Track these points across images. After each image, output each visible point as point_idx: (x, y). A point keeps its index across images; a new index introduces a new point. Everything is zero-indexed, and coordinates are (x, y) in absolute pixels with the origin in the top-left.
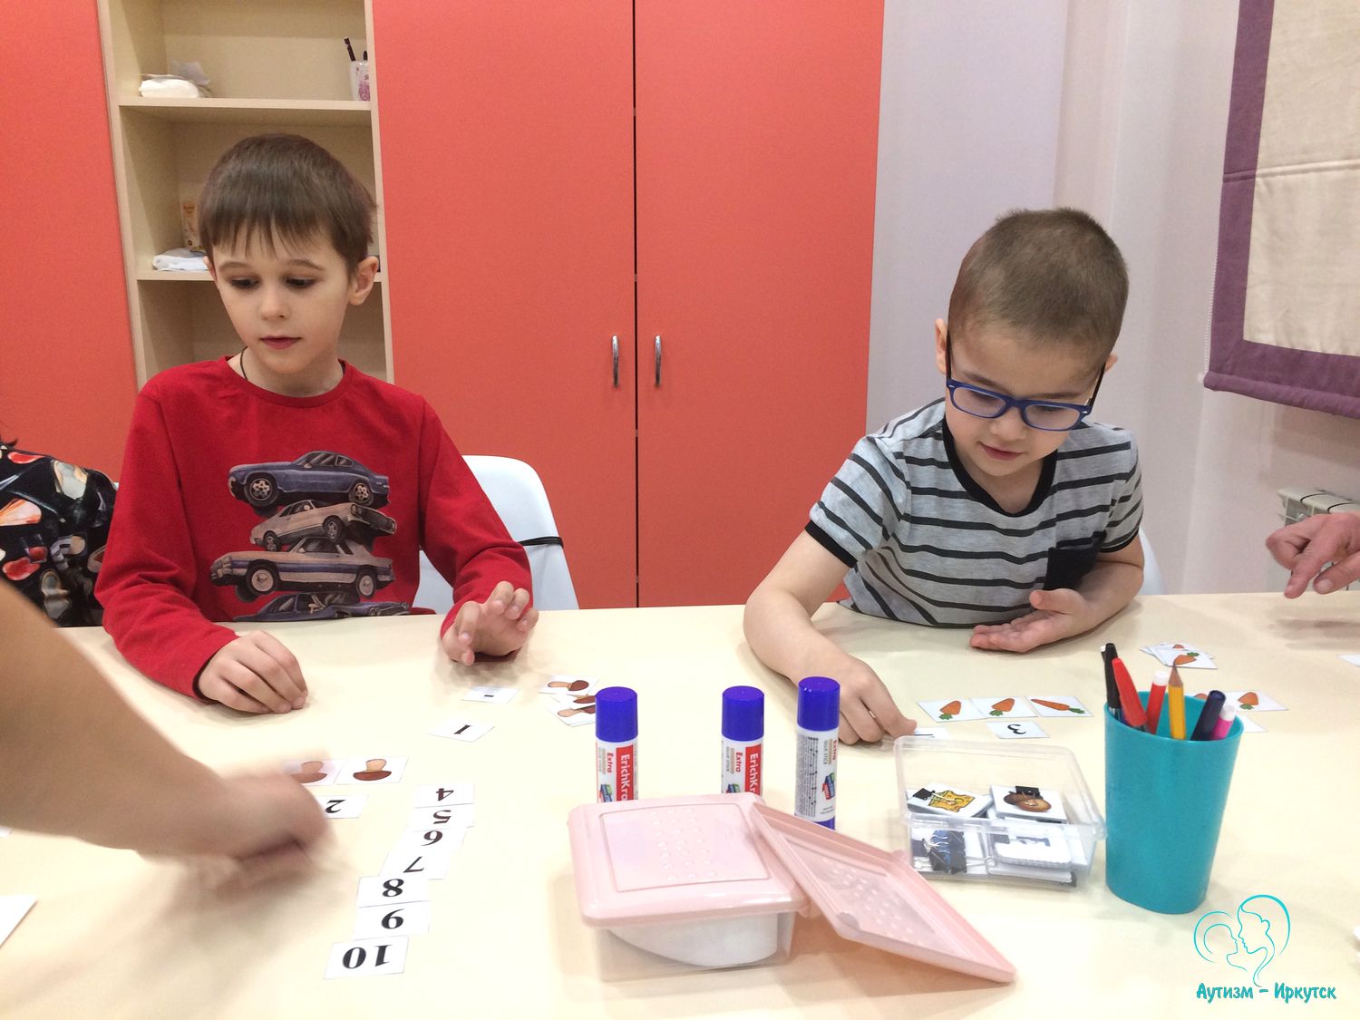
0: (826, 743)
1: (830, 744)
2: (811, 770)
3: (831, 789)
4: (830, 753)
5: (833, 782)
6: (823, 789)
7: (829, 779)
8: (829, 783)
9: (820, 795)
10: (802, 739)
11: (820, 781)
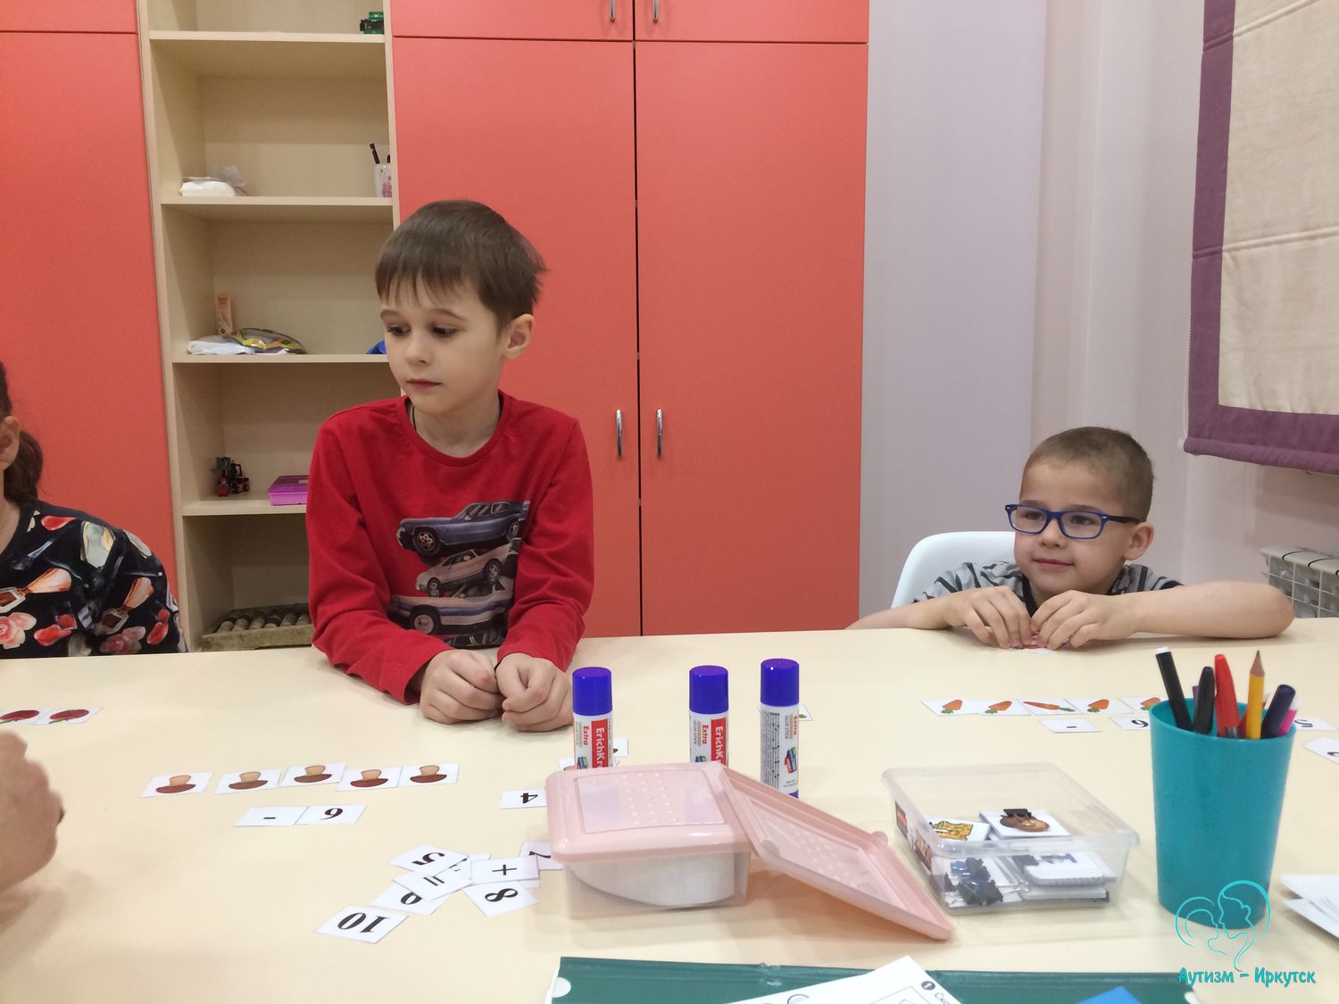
0: (786, 719)
1: (791, 720)
2: (774, 744)
3: (793, 763)
4: (791, 728)
5: (794, 757)
6: (786, 763)
7: (791, 753)
8: (791, 757)
9: (783, 769)
10: (765, 715)
11: (783, 755)
